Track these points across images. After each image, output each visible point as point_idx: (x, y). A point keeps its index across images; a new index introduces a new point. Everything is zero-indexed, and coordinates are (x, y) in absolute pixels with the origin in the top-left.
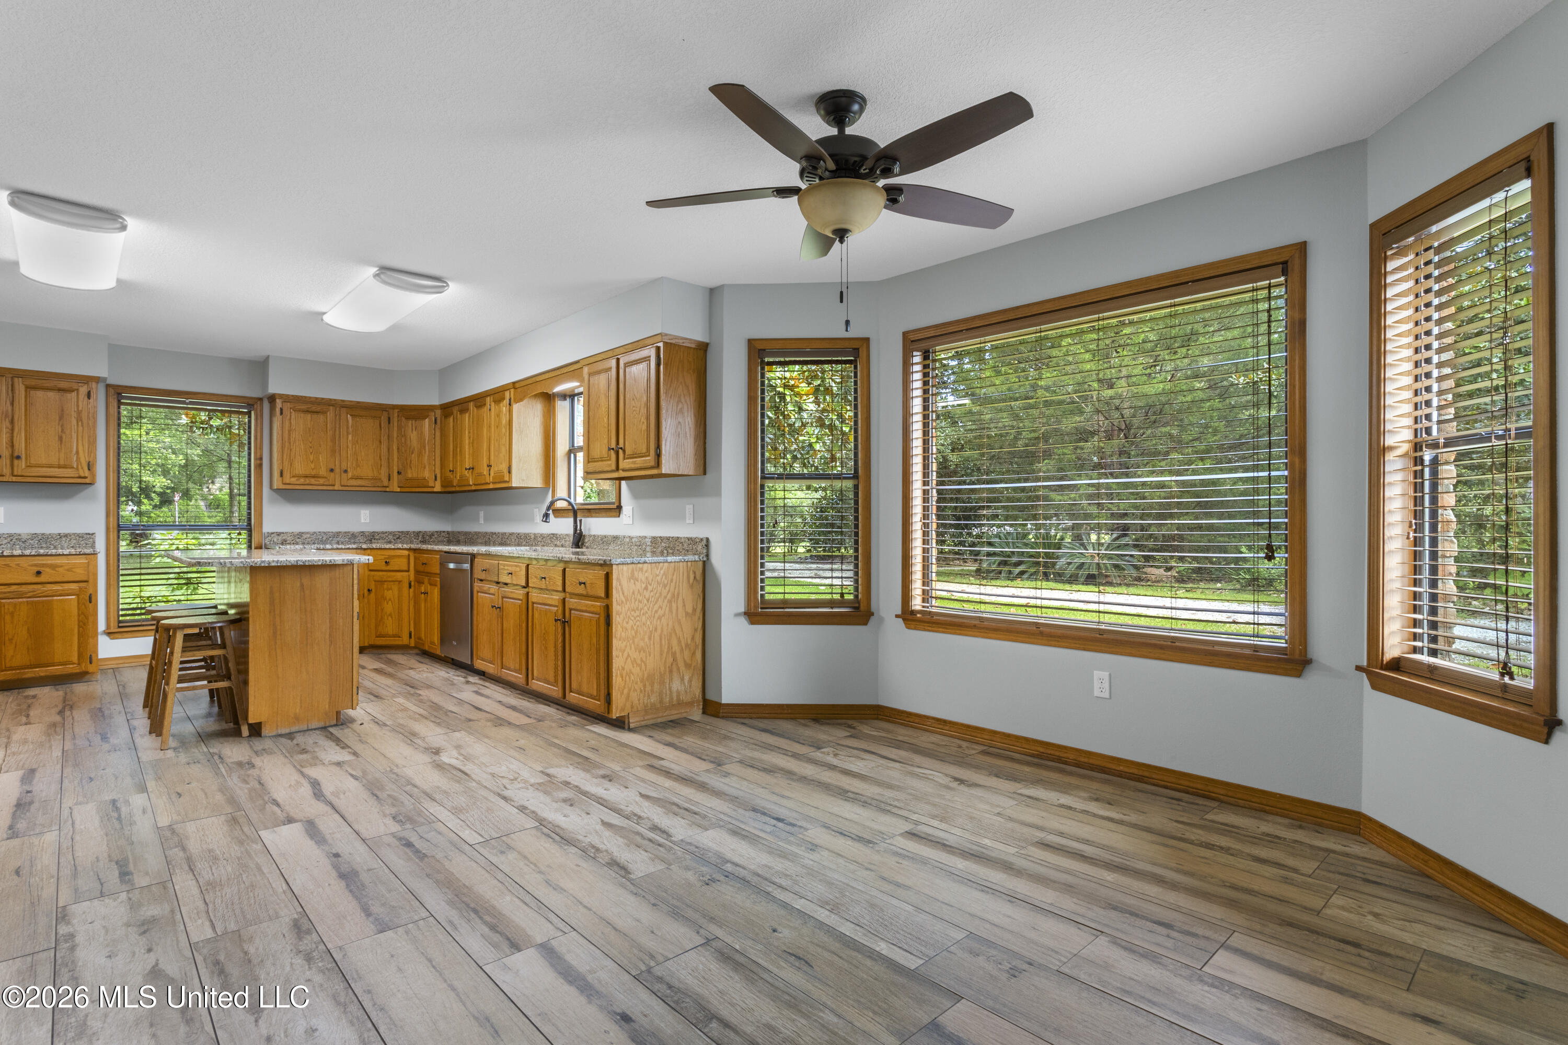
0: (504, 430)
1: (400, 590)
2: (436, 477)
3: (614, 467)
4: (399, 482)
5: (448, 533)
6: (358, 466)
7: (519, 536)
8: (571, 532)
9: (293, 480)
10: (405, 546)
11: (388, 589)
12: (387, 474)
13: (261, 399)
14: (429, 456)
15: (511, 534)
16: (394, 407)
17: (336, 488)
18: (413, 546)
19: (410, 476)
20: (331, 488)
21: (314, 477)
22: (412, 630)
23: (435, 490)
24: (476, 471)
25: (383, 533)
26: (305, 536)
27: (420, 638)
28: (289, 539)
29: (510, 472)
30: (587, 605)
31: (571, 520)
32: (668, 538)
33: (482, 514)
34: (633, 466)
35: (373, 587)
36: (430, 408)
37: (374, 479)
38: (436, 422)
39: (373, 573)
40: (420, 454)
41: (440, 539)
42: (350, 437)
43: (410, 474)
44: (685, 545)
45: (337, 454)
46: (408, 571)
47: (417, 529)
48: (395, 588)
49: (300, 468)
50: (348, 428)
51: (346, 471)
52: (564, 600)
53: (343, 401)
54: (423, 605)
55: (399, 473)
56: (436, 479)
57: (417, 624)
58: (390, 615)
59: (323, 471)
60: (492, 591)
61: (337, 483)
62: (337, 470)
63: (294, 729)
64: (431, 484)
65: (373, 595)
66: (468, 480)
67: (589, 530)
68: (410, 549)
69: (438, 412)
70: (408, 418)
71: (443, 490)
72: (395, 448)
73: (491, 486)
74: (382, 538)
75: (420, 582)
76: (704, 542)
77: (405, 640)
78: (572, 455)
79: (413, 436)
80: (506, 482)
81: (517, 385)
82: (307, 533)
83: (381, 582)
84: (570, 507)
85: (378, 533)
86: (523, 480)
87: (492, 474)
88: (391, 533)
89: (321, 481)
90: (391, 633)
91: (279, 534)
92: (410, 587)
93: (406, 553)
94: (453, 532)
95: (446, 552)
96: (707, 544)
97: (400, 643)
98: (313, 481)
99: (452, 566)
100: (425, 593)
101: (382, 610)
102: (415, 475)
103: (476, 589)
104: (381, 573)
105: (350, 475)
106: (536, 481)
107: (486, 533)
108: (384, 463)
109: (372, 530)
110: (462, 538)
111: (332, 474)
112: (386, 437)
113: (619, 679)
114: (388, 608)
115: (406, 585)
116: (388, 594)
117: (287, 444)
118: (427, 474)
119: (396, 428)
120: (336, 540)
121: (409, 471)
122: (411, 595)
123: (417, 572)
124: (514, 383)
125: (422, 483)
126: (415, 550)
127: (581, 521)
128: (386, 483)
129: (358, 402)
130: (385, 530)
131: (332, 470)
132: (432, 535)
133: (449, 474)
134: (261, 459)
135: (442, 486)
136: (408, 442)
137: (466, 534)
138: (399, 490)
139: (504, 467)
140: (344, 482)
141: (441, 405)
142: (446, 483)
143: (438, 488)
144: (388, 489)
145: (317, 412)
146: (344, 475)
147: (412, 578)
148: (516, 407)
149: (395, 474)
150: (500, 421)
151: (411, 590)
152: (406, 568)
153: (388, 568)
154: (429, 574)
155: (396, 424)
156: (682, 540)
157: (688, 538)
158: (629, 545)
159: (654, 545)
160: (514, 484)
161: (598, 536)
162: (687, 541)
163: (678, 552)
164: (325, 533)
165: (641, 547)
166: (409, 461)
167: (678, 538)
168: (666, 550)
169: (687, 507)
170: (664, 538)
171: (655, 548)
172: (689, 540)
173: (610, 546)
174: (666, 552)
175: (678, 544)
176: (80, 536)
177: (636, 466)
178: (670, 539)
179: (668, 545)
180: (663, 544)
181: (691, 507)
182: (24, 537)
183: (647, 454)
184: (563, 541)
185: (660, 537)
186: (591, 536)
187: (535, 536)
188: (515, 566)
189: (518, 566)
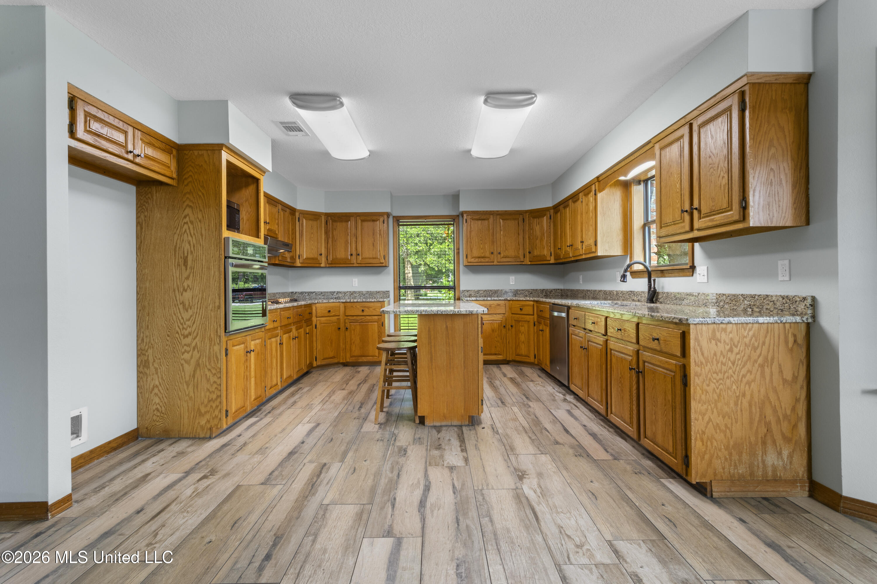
0: (591, 214)
1: (529, 327)
2: (551, 254)
3: (687, 228)
4: (530, 258)
5: (561, 290)
6: (506, 249)
7: (605, 292)
8: (646, 289)
9: (473, 260)
10: (531, 299)
11: (522, 326)
12: (523, 254)
13: (458, 216)
14: (547, 241)
15: (600, 291)
16: (526, 212)
17: (495, 264)
18: (536, 299)
20: (492, 264)
21: (483, 257)
22: (536, 353)
23: (551, 262)
24: (573, 247)
25: (522, 290)
26: (481, 292)
27: (540, 360)
28: (473, 294)
29: (596, 245)
30: (661, 361)
31: (646, 280)
32: (753, 297)
33: (581, 277)
34: (710, 224)
35: (513, 324)
36: (547, 209)
37: (516, 257)
38: (550, 218)
39: (514, 315)
40: (541, 240)
41: (556, 294)
42: (502, 233)
43: (536, 253)
44: (778, 304)
45: (495, 244)
46: (533, 315)
47: (542, 288)
48: (526, 325)
49: (476, 253)
50: (500, 227)
51: (500, 253)
52: (638, 351)
53: (498, 211)
54: (541, 338)
55: (529, 253)
56: (551, 255)
57: (538, 350)
58: (523, 342)
59: (488, 254)
60: (581, 335)
61: (495, 261)
62: (495, 253)
63: (444, 423)
64: (548, 258)
65: (514, 329)
66: (569, 254)
67: (663, 287)
68: (534, 301)
69: (552, 211)
70: (534, 218)
71: (555, 262)
72: (527, 237)
73: (584, 257)
74: (522, 294)
75: (540, 323)
76: (809, 301)
77: (532, 359)
78: (647, 228)
79: (537, 228)
80: (593, 252)
81: (600, 179)
82: (482, 290)
83: (518, 321)
84: (646, 270)
85: (520, 290)
86: (606, 250)
87: (584, 248)
88: (527, 290)
89: (487, 260)
90: (523, 353)
91: (468, 291)
92: (534, 325)
93: (532, 303)
94: (564, 289)
95: (553, 304)
96: (814, 303)
97: (529, 361)
98: (482, 260)
99: (556, 314)
100: (542, 331)
101: (519, 339)
102: (538, 253)
103: (570, 332)
104: (518, 316)
105: (502, 255)
106: (617, 250)
107: (583, 290)
108: (521, 248)
109: (516, 289)
110: (569, 293)
111: (493, 255)
112: (522, 231)
113: (699, 444)
114: (522, 338)
115: (532, 324)
116: (522, 329)
117: (469, 239)
118: (545, 252)
119: (527, 225)
120: (496, 295)
121: (535, 251)
122: (535, 331)
123: (539, 316)
124: (598, 177)
125: (542, 258)
126: (537, 302)
127: (654, 280)
128: (522, 260)
129: (506, 211)
130: (523, 289)
131: (492, 253)
132: (551, 291)
133: (558, 251)
134: (459, 249)
135: (555, 259)
136: (534, 233)
137: (572, 290)
138: (529, 263)
139: (592, 242)
140: (499, 260)
141: (553, 206)
142: (557, 257)
143: (552, 261)
144: (523, 263)
145: (484, 220)
146: (499, 256)
147: (536, 320)
148: (599, 195)
149: (528, 253)
150: (588, 209)
151: (535, 327)
152: (532, 313)
153: (522, 312)
154: (544, 318)
155: (527, 222)
156: (774, 298)
157: (782, 297)
158: (704, 302)
159: (734, 302)
160: (600, 253)
161: (671, 293)
162: (781, 299)
163: (768, 311)
164: (491, 291)
165: (718, 304)
166: (535, 245)
167: (767, 296)
168: (751, 308)
169: (780, 263)
170: (747, 296)
171: (735, 305)
172: (783, 299)
173: (684, 303)
174: (750, 310)
175: (767, 302)
176: (384, 292)
177: (715, 223)
178: (756, 297)
179: (753, 303)
180: (746, 301)
181: (786, 262)
182: (364, 293)
183: (729, 209)
184: (639, 297)
185: (742, 295)
186: (665, 293)
187: (615, 293)
188: (597, 317)
189: (600, 318)
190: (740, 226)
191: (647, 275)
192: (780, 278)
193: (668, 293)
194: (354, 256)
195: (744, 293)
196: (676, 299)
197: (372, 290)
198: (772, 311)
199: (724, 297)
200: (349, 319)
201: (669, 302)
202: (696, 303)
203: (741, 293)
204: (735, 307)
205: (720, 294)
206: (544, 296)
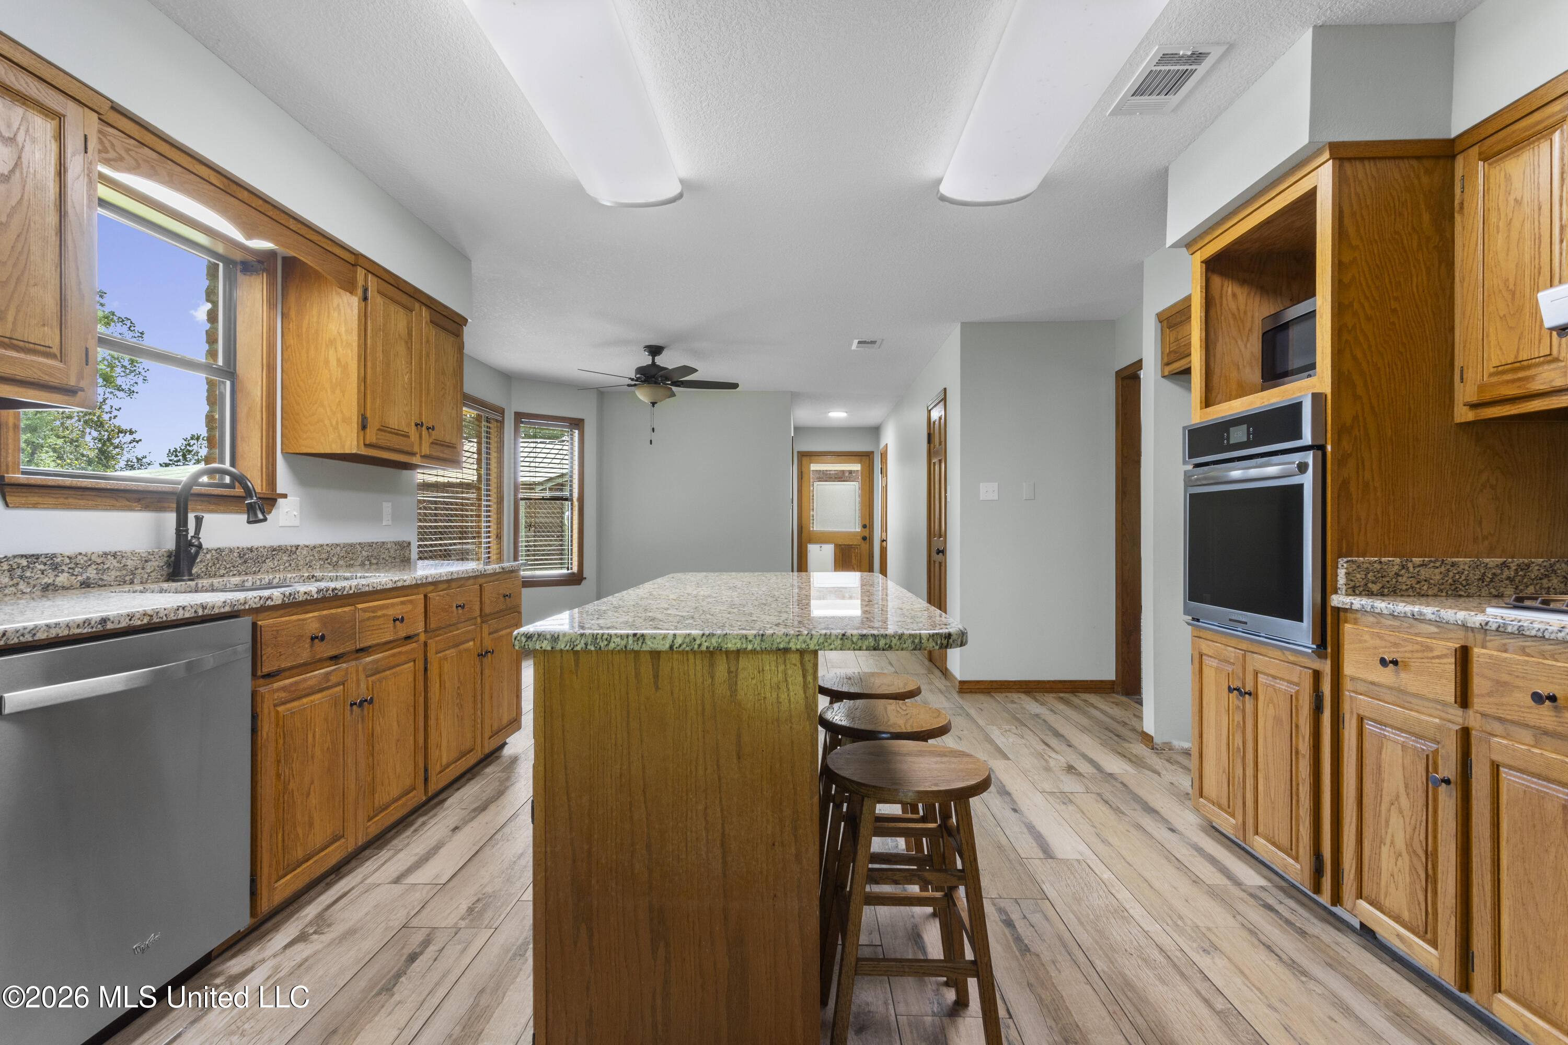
32: (370, 545)
34: (440, 455)
44: (392, 552)
127: (199, 521)
156: (389, 546)
158: (308, 559)
159: (351, 555)
161: (231, 551)
165: (329, 561)
167: (383, 543)
168: (369, 560)
169: (385, 505)
170: (365, 544)
171: (352, 559)
173: (265, 567)
177: (444, 456)
179: (371, 554)
180: (364, 552)
181: (388, 505)
185: (360, 544)
188: (403, 603)
189: (410, 602)
192: (384, 522)
196: (245, 562)
199: (338, 548)
201: (222, 572)
202: (293, 564)
203: (358, 541)
204: (352, 562)
205: (332, 545)
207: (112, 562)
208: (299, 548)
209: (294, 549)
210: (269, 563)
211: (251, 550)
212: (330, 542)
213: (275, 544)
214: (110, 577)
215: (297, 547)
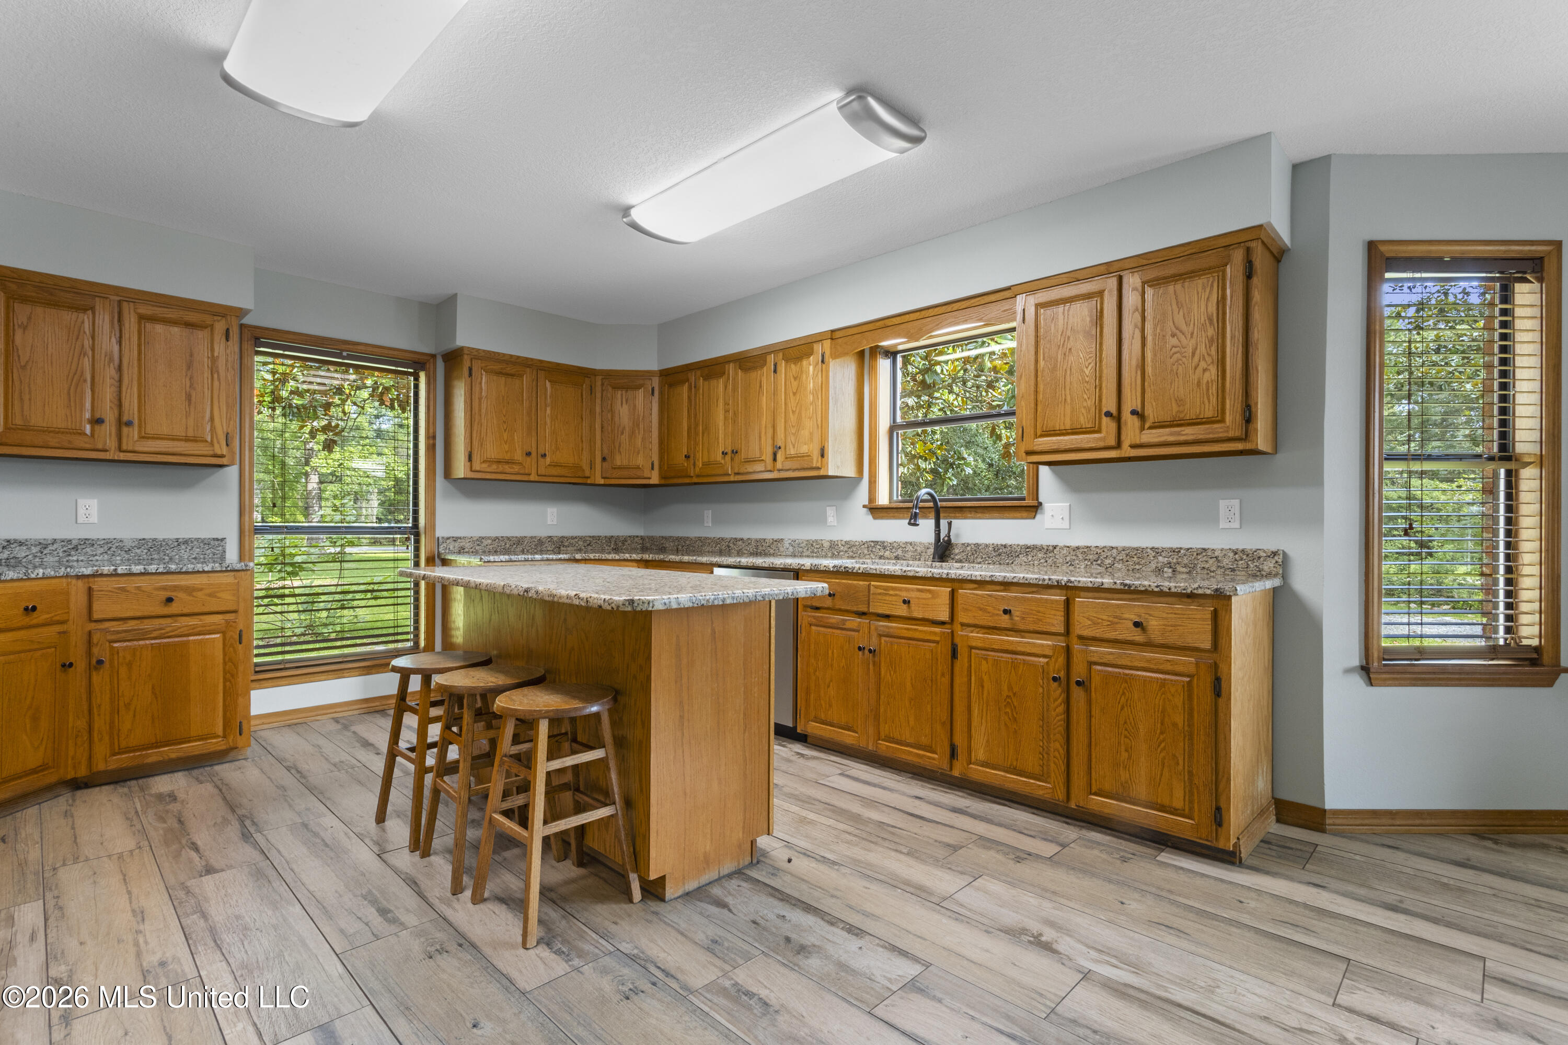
0: (810, 397)
2: (653, 465)
3: (1112, 441)
4: (604, 471)
5: (642, 538)
6: (557, 449)
7: (795, 543)
9: (485, 466)
12: (589, 462)
13: (434, 356)
14: (644, 437)
16: (597, 373)
17: (532, 478)
19: (619, 463)
20: (525, 478)
21: (507, 462)
23: (652, 482)
24: (742, 456)
25: (573, 538)
26: (486, 542)
28: (468, 545)
29: (823, 456)
30: (1149, 661)
32: (1175, 551)
34: (1171, 439)
36: (648, 374)
37: (575, 466)
38: (653, 394)
40: (632, 435)
41: (633, 546)
42: (548, 411)
43: (619, 460)
44: (1226, 562)
45: (534, 433)
47: (609, 534)
49: (492, 451)
50: (546, 398)
51: (544, 456)
52: (1068, 650)
53: (541, 361)
55: (604, 459)
56: (653, 468)
59: (518, 456)
60: (850, 625)
61: (534, 472)
62: (534, 454)
64: (645, 474)
66: (720, 468)
69: (656, 382)
70: (615, 388)
71: (663, 482)
72: (599, 426)
74: (571, 545)
78: (895, 434)
79: (623, 411)
80: (818, 469)
81: (837, 335)
82: (489, 538)
85: (568, 538)
86: (838, 467)
87: (781, 459)
88: (581, 538)
89: (516, 468)
91: (455, 539)
96: (1283, 560)
98: (507, 468)
102: (625, 463)
103: (805, 620)
105: (548, 460)
106: (849, 471)
108: (586, 446)
109: (560, 535)
111: (528, 459)
112: (588, 412)
113: (1233, 783)
117: (477, 417)
118: (640, 461)
119: (599, 401)
120: (520, 548)
121: (618, 457)
124: (832, 331)
125: (636, 472)
127: (950, 524)
128: (586, 473)
129: (558, 364)
130: (575, 534)
131: (529, 454)
132: (625, 540)
133: (680, 461)
134: (434, 437)
135: (662, 477)
136: (617, 419)
138: (602, 482)
139: (810, 449)
140: (542, 471)
141: (663, 372)
142: (669, 472)
143: (656, 480)
144: (589, 481)
145: (512, 375)
146: (541, 461)
148: (835, 365)
149: (599, 460)
150: (801, 387)
155: (599, 395)
156: (1216, 554)
157: (1233, 551)
158: (1068, 559)
159: (1135, 559)
160: (831, 473)
161: (987, 546)
162: (1231, 555)
163: (1206, 572)
164: (508, 538)
165: (1099, 562)
166: (617, 445)
167: (1205, 550)
168: (1171, 567)
169: (1223, 504)
170: (1163, 550)
171: (1138, 564)
172: (1236, 553)
173: (1018, 561)
174: (1170, 570)
175: (1205, 559)
176: (205, 542)
177: (1182, 438)
178: (1182, 551)
179: (1175, 560)
180: (1160, 558)
181: (1236, 503)
182: (128, 544)
183: (1219, 418)
184: (900, 552)
185: (1152, 549)
186: (968, 545)
187: (826, 545)
188: (919, 590)
189: (929, 591)
190: (1239, 446)
191: (933, 515)
192: (1222, 525)
193: (977, 545)
194: (108, 429)
195: (1156, 546)
196: (999, 555)
197: (160, 536)
198: (1213, 572)
199: (1115, 551)
200: (106, 631)
201: (979, 560)
202: (1050, 561)
203: (1151, 546)
204: (1137, 567)
205: (1105, 547)
206: (613, 549)
207: (910, 548)
208: (1058, 549)
209: (1051, 548)
210: (1023, 558)
211: (1005, 546)
212: (1101, 544)
213: (1030, 542)
214: (908, 555)
215: (1055, 547)
